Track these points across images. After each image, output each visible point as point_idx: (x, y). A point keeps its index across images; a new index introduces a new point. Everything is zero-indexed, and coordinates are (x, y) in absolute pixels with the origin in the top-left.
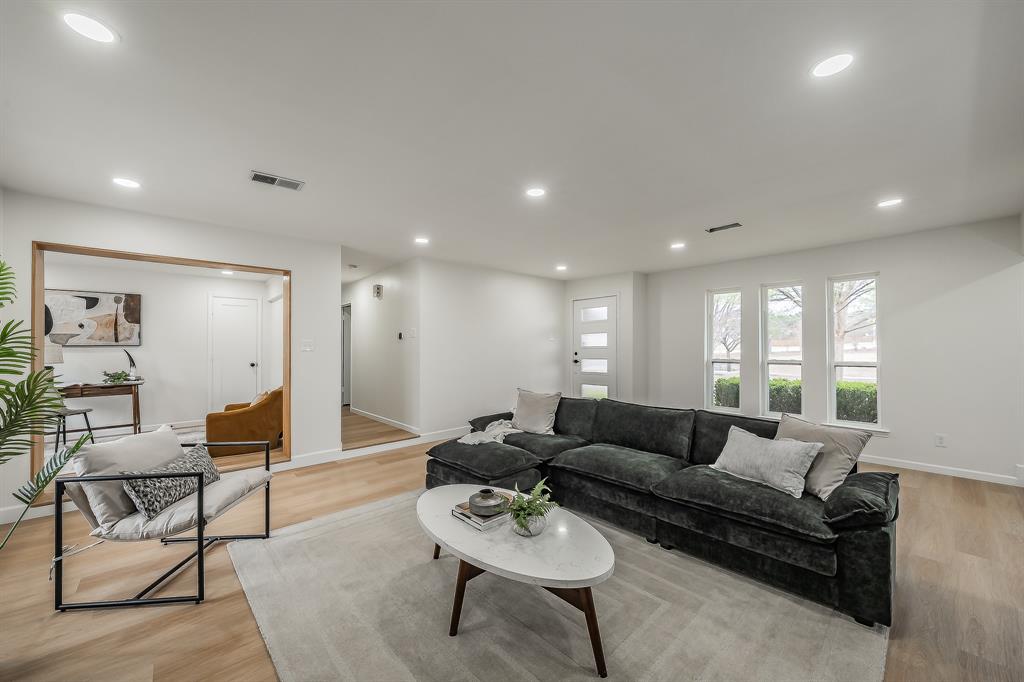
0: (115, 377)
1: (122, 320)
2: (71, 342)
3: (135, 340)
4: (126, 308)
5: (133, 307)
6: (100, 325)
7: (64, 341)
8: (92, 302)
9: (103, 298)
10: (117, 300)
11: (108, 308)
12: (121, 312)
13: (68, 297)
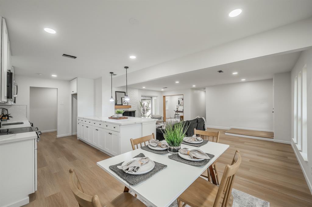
7: (180, 105)
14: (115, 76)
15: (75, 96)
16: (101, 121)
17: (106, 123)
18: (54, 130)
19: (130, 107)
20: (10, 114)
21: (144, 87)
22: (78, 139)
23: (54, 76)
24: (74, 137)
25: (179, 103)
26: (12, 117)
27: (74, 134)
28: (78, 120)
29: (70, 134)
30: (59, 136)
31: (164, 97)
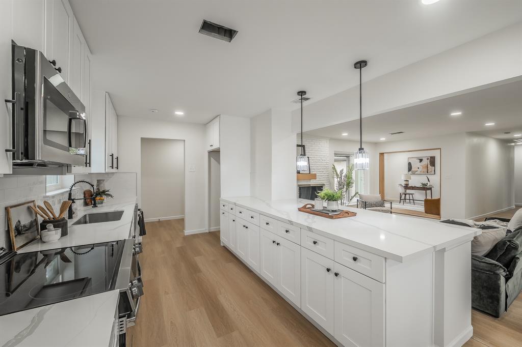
0: (423, 184)
1: (429, 165)
2: (417, 173)
3: (433, 172)
4: (430, 162)
5: (432, 161)
6: (423, 167)
7: (414, 173)
8: (421, 160)
9: (424, 159)
10: (428, 159)
11: (426, 162)
12: (429, 163)
13: (415, 160)
14: (307, 101)
15: (215, 154)
16: (291, 222)
17: (310, 234)
18: (178, 217)
19: (314, 177)
20: (108, 191)
21: (345, 134)
22: (222, 245)
23: (179, 113)
24: (214, 236)
25: (410, 169)
26: (112, 197)
27: (213, 229)
28: (221, 207)
29: (205, 229)
30: (188, 232)
31: (382, 154)
